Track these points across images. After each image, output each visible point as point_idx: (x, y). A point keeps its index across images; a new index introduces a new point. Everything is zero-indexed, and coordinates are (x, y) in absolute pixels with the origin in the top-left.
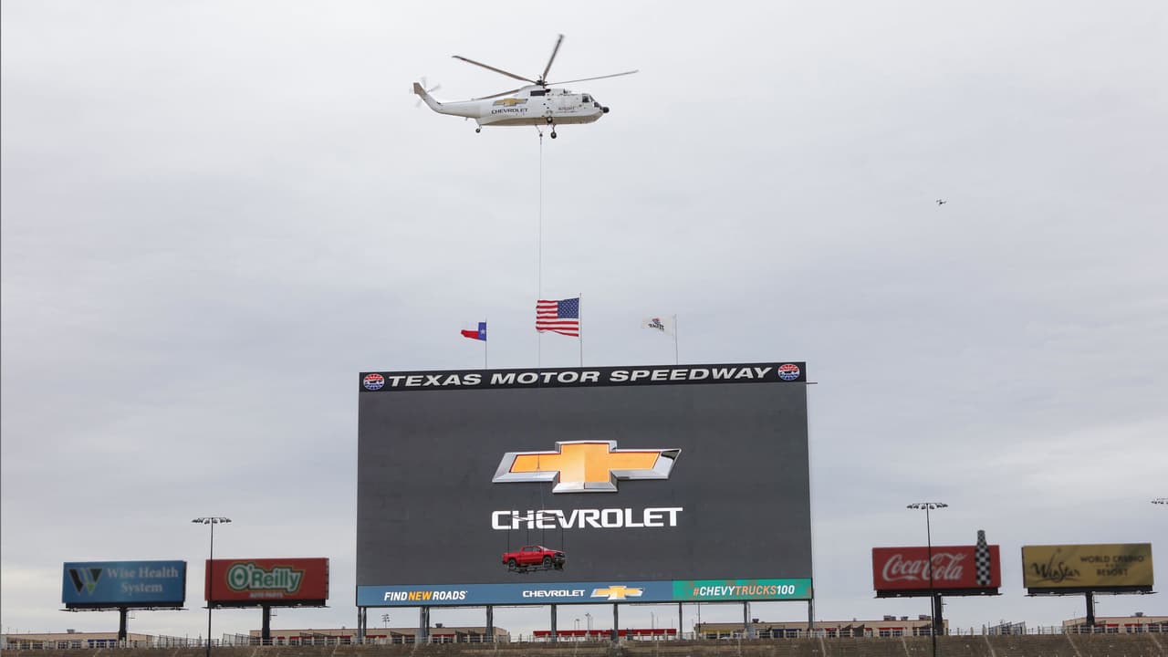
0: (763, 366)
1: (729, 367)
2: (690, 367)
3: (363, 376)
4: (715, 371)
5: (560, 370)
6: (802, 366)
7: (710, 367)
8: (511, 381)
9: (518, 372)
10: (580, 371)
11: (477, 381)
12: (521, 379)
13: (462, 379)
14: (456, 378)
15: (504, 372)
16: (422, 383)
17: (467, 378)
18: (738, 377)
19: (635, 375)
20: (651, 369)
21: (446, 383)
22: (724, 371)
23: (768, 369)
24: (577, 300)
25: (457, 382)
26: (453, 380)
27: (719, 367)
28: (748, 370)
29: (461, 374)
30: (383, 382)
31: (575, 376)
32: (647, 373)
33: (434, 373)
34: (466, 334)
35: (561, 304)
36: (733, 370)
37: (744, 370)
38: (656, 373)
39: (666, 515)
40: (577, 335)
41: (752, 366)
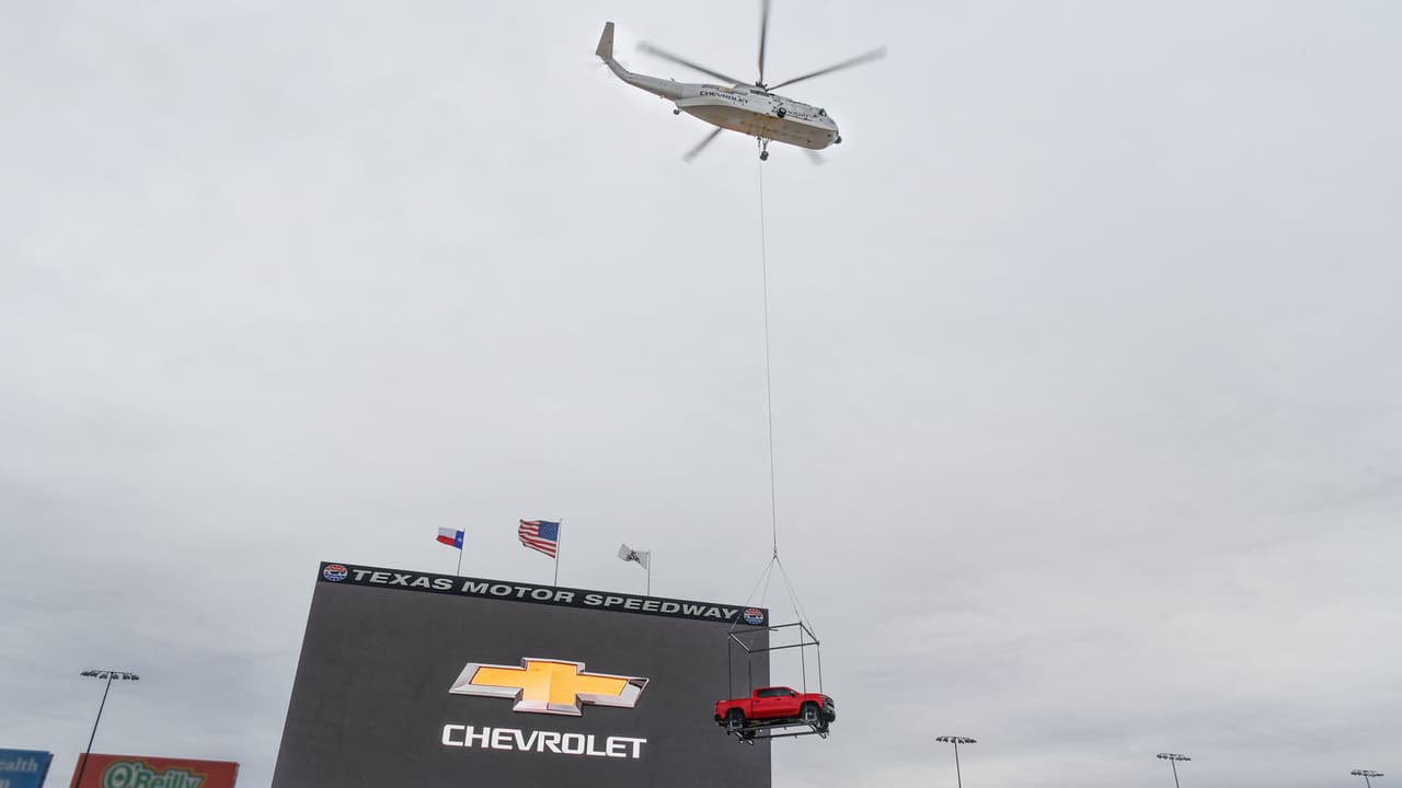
0: (730, 608)
1: (699, 605)
2: (663, 600)
3: (324, 565)
4: (685, 607)
5: (535, 587)
6: (765, 612)
7: (681, 603)
8: (483, 591)
9: (492, 583)
10: (555, 590)
11: (448, 587)
12: (493, 590)
13: (431, 582)
14: (426, 580)
15: (477, 582)
16: (388, 580)
17: (438, 581)
18: (706, 615)
19: (609, 601)
20: (625, 597)
21: (414, 584)
22: (694, 607)
23: (735, 611)
24: (557, 524)
25: (426, 584)
26: (422, 582)
27: (690, 604)
28: (717, 610)
29: (432, 577)
30: (345, 575)
31: (549, 594)
32: (620, 601)
33: (403, 573)
34: (442, 539)
35: (543, 524)
36: (703, 608)
37: (712, 609)
38: (629, 602)
39: (630, 746)
40: (554, 557)
41: (721, 607)
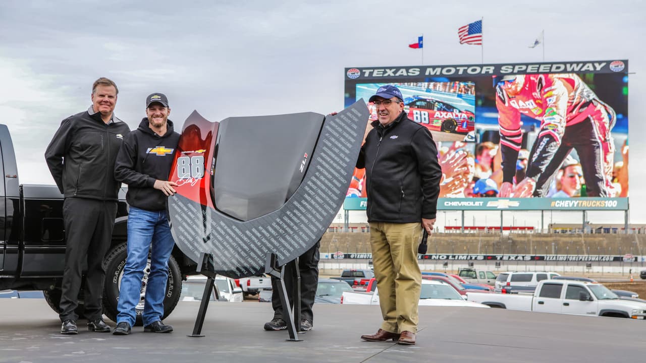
0: (600, 62)
1: (578, 63)
2: (552, 64)
3: (347, 70)
4: (568, 66)
5: (469, 66)
6: (626, 62)
7: (565, 63)
8: (438, 73)
9: (443, 67)
10: (481, 66)
11: (417, 73)
12: (444, 72)
13: (408, 72)
14: (404, 70)
15: (434, 67)
16: (383, 74)
17: (411, 71)
18: (583, 69)
19: (517, 69)
20: (527, 65)
21: (397, 74)
22: (574, 65)
23: (603, 64)
24: (480, 22)
25: (405, 74)
26: (402, 72)
27: (571, 63)
28: (590, 65)
29: (407, 69)
30: (359, 74)
31: (479, 69)
32: (524, 67)
33: (390, 68)
34: (411, 46)
35: (471, 26)
36: (581, 65)
37: (587, 65)
38: (530, 67)
40: (480, 44)
41: (593, 63)
